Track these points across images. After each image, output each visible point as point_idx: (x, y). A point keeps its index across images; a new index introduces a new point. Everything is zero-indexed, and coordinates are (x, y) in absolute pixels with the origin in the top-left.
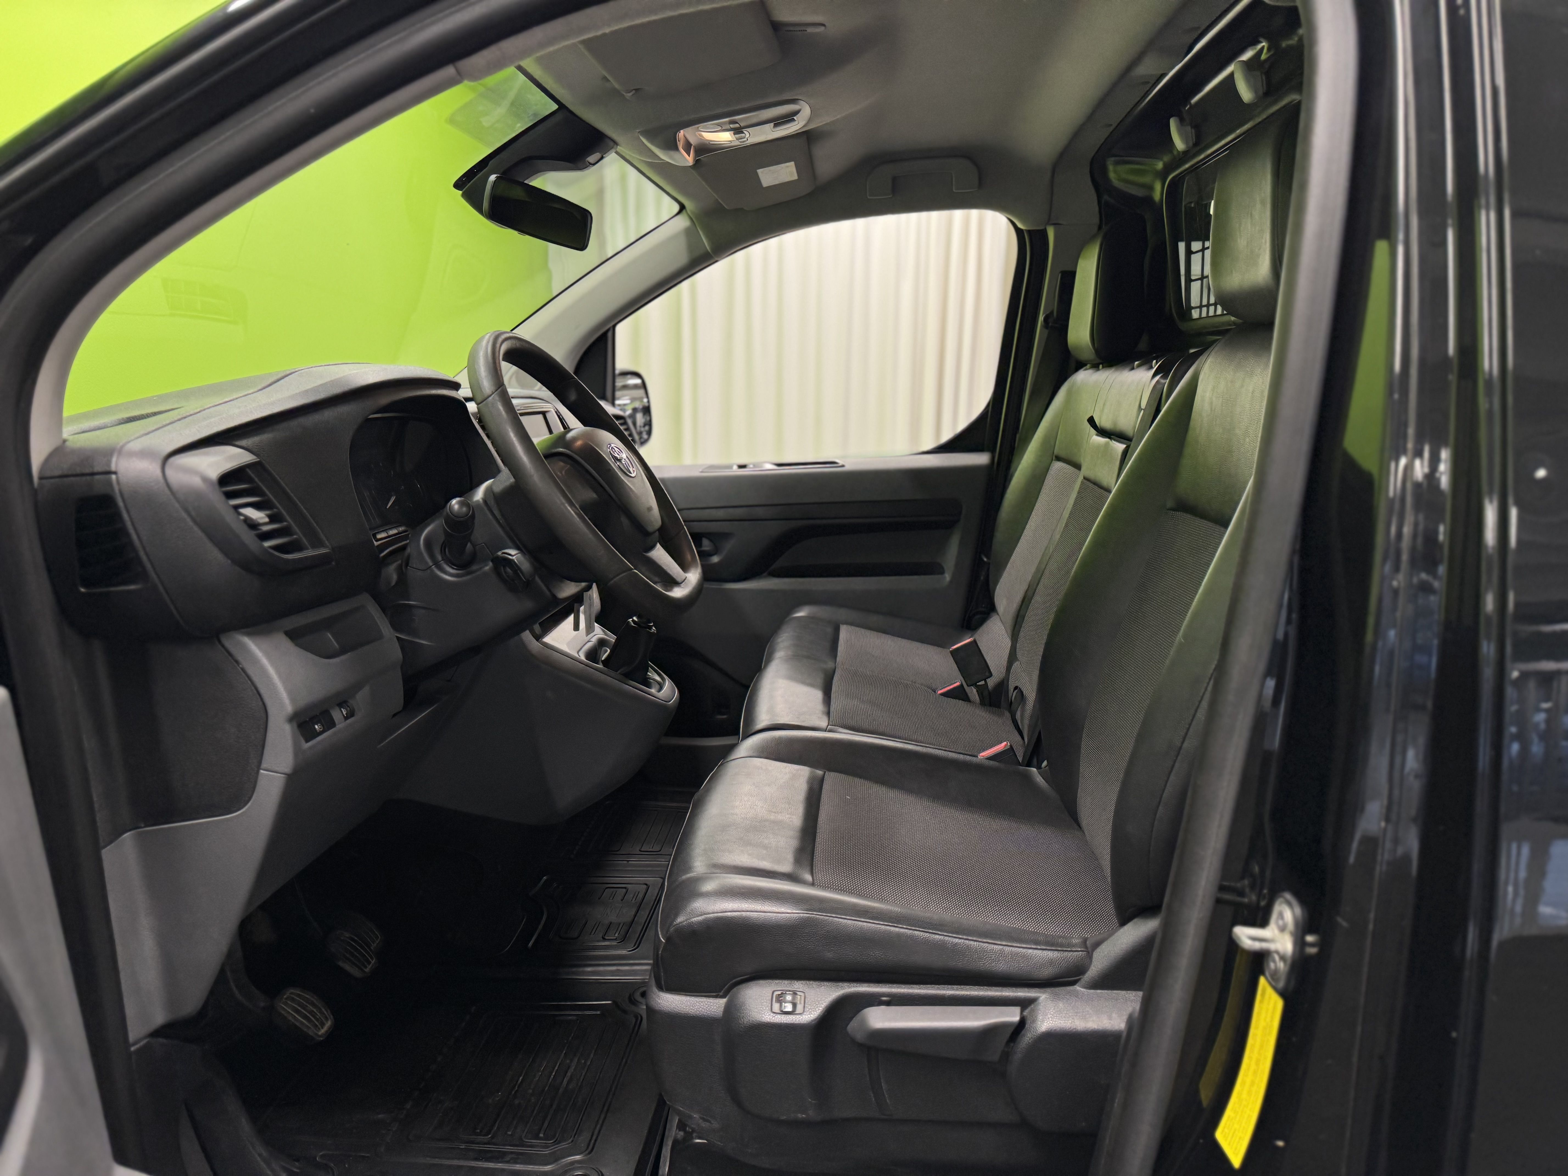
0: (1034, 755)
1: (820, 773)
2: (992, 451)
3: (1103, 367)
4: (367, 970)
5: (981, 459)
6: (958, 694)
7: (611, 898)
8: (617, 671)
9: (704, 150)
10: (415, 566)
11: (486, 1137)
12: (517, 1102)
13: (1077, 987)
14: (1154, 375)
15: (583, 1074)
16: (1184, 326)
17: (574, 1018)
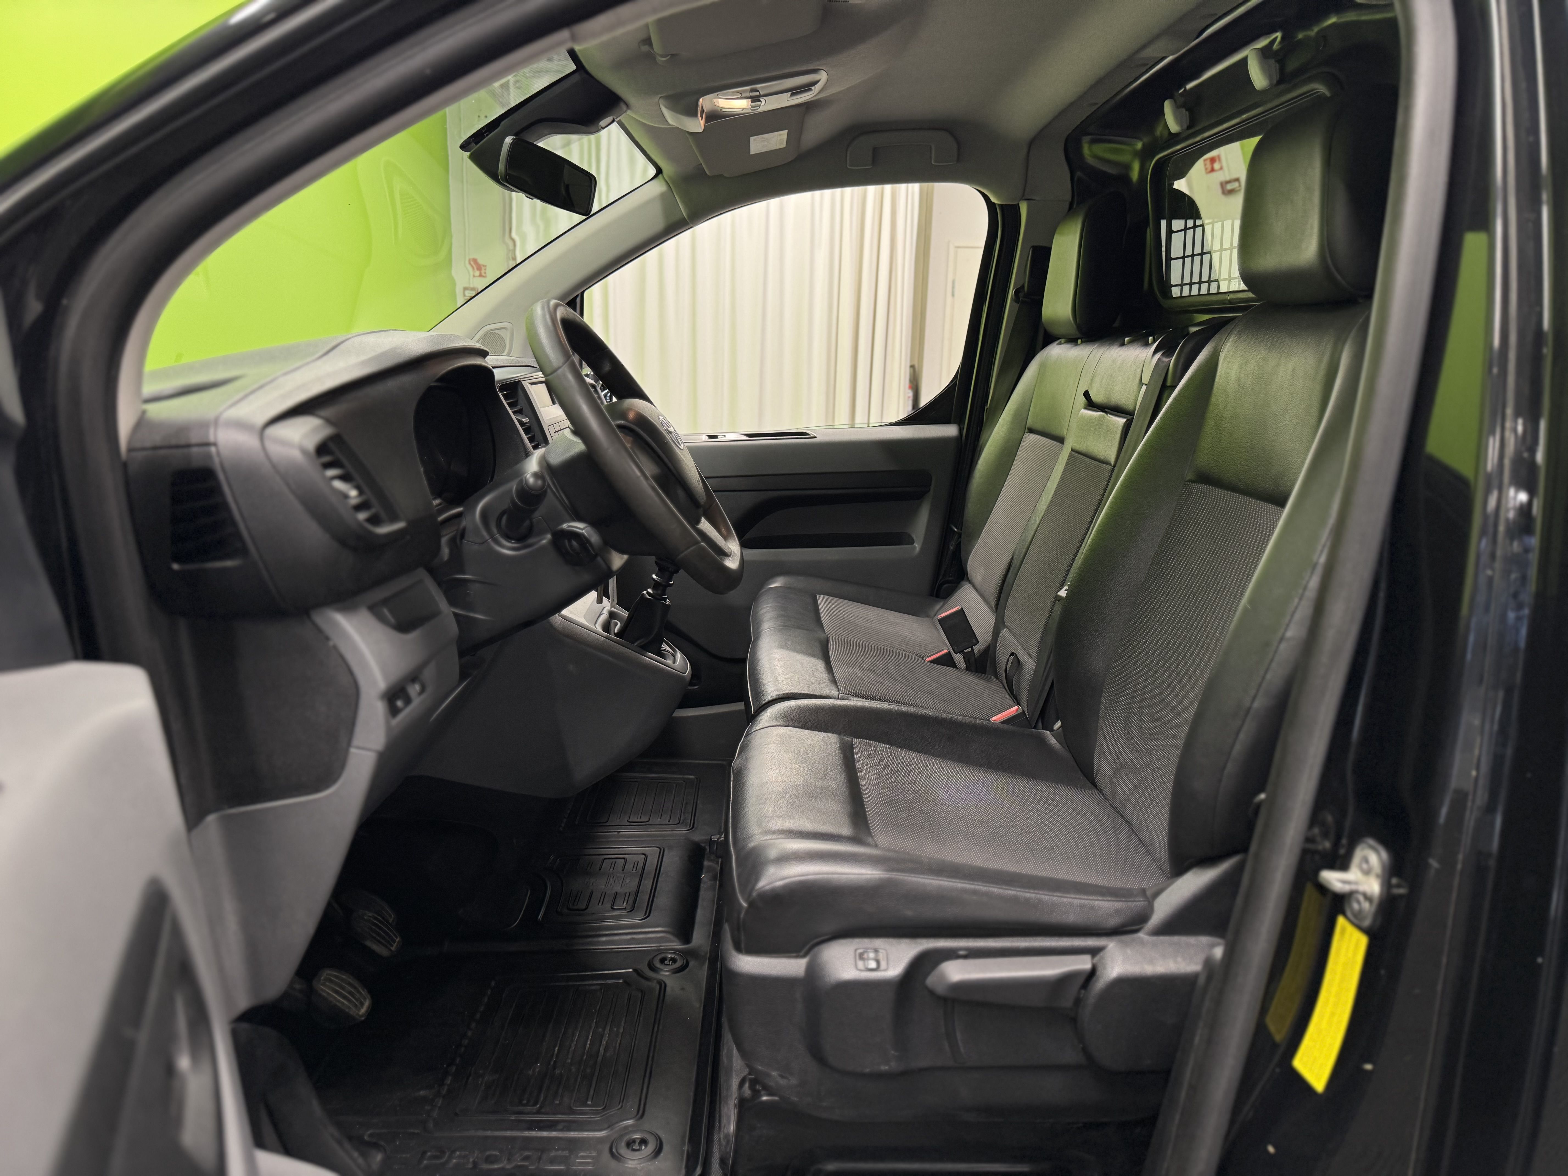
0: (1043, 718)
1: (848, 739)
2: (959, 422)
3: (1082, 342)
4: (393, 949)
5: (950, 431)
6: (946, 661)
7: (612, 869)
8: (633, 643)
9: (714, 116)
10: (471, 540)
11: (535, 1108)
12: (557, 1072)
13: (1141, 935)
14: (1155, 352)
15: (619, 1041)
16: (1166, 304)
17: (598, 987)
